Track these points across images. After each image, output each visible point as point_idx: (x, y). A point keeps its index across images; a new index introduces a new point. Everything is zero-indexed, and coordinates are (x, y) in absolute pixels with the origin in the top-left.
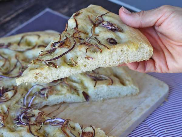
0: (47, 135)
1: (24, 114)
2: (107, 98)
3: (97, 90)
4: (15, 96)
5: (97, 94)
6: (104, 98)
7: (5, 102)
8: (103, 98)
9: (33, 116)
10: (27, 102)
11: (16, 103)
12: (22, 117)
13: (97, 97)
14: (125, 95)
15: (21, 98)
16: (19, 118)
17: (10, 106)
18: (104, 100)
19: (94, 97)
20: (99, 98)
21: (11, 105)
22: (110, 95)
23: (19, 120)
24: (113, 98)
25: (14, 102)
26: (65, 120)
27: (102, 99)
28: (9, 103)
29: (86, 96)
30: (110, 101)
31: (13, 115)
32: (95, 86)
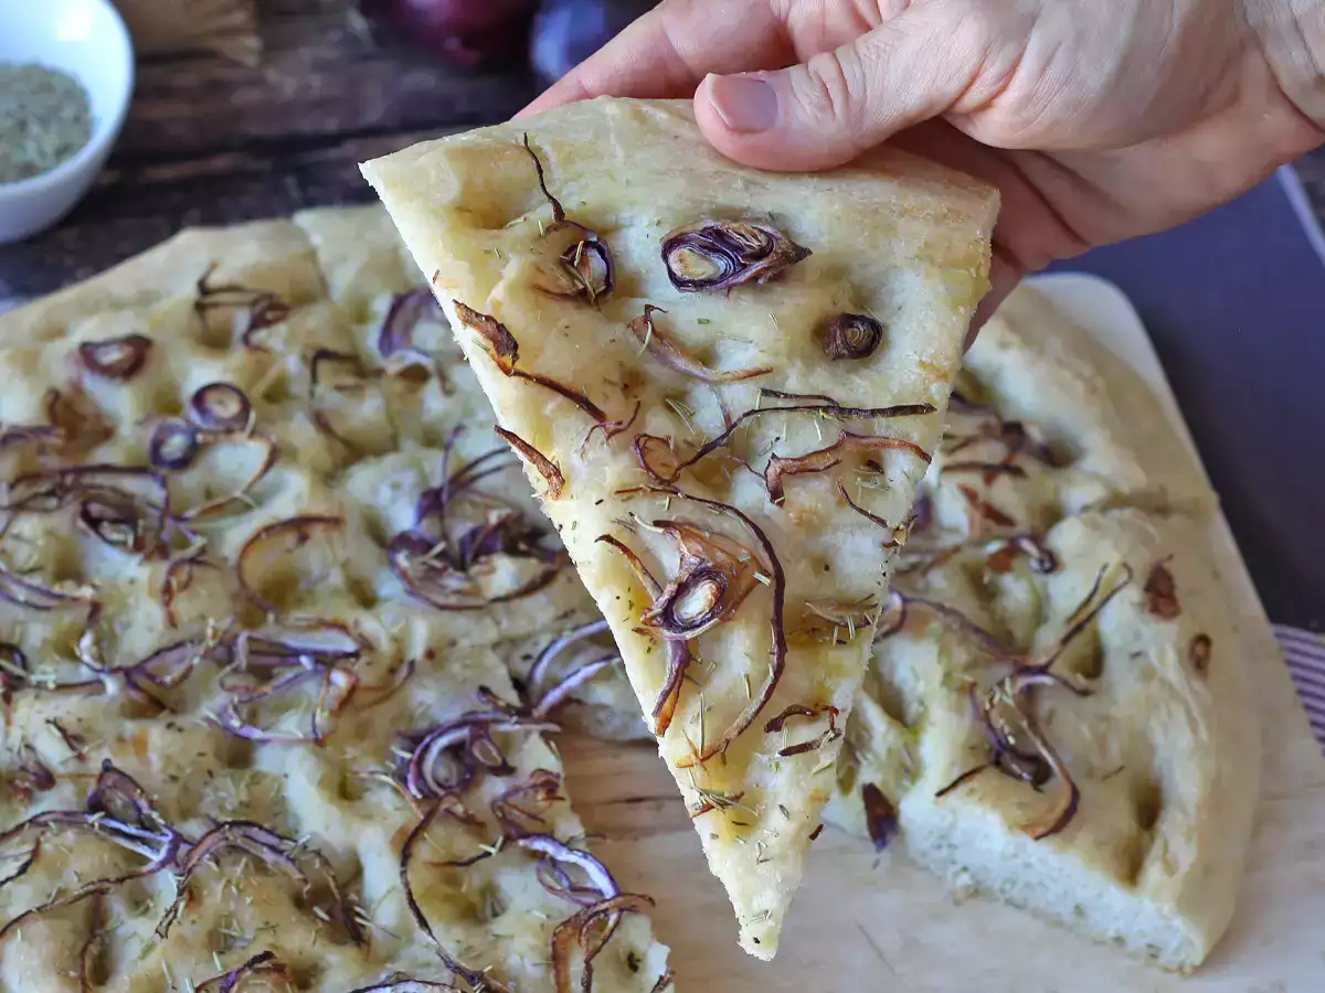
0: (488, 912)
1: (464, 733)
2: (1002, 891)
3: (949, 818)
4: (515, 603)
5: (944, 840)
6: (977, 884)
7: (443, 608)
8: (973, 876)
9: (505, 770)
10: (558, 672)
11: (495, 646)
12: (444, 741)
13: (945, 852)
14: (1111, 933)
15: (544, 629)
16: (427, 740)
17: (453, 643)
18: (976, 892)
19: (926, 845)
20: (952, 869)
21: (464, 643)
22: (1019, 886)
23: (412, 752)
24: (1036, 914)
25: (492, 634)
26: (619, 893)
27: (965, 879)
28: (460, 623)
29: (882, 818)
30: (1012, 919)
31: (421, 704)
32: (940, 793)
